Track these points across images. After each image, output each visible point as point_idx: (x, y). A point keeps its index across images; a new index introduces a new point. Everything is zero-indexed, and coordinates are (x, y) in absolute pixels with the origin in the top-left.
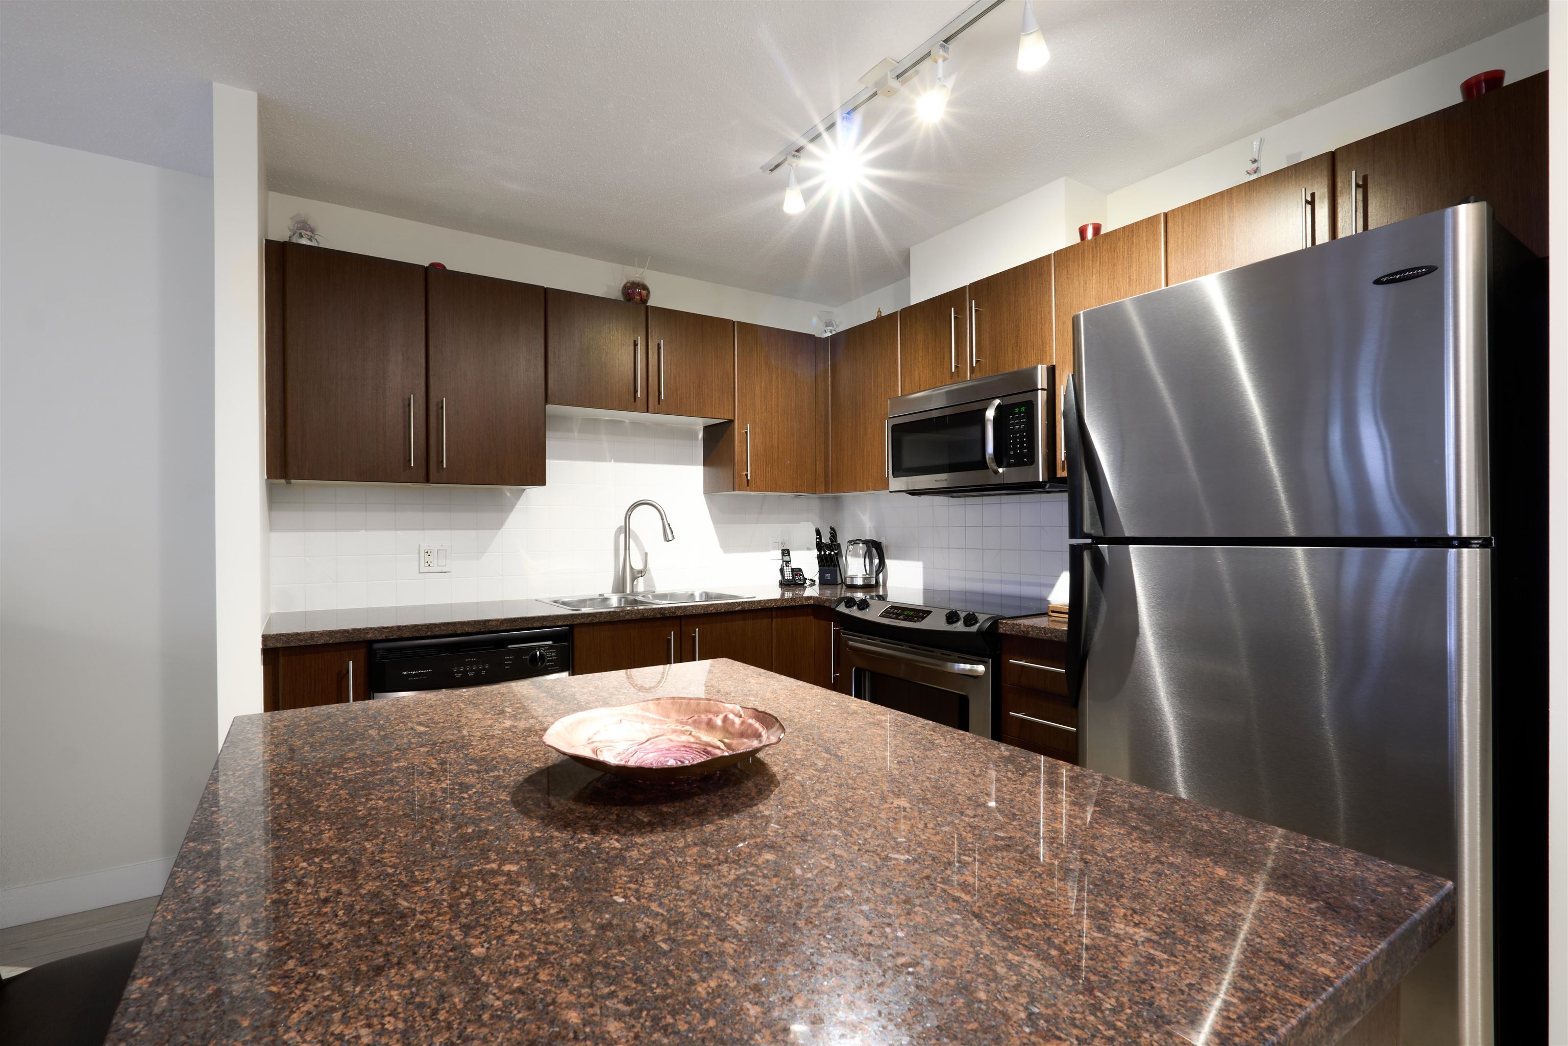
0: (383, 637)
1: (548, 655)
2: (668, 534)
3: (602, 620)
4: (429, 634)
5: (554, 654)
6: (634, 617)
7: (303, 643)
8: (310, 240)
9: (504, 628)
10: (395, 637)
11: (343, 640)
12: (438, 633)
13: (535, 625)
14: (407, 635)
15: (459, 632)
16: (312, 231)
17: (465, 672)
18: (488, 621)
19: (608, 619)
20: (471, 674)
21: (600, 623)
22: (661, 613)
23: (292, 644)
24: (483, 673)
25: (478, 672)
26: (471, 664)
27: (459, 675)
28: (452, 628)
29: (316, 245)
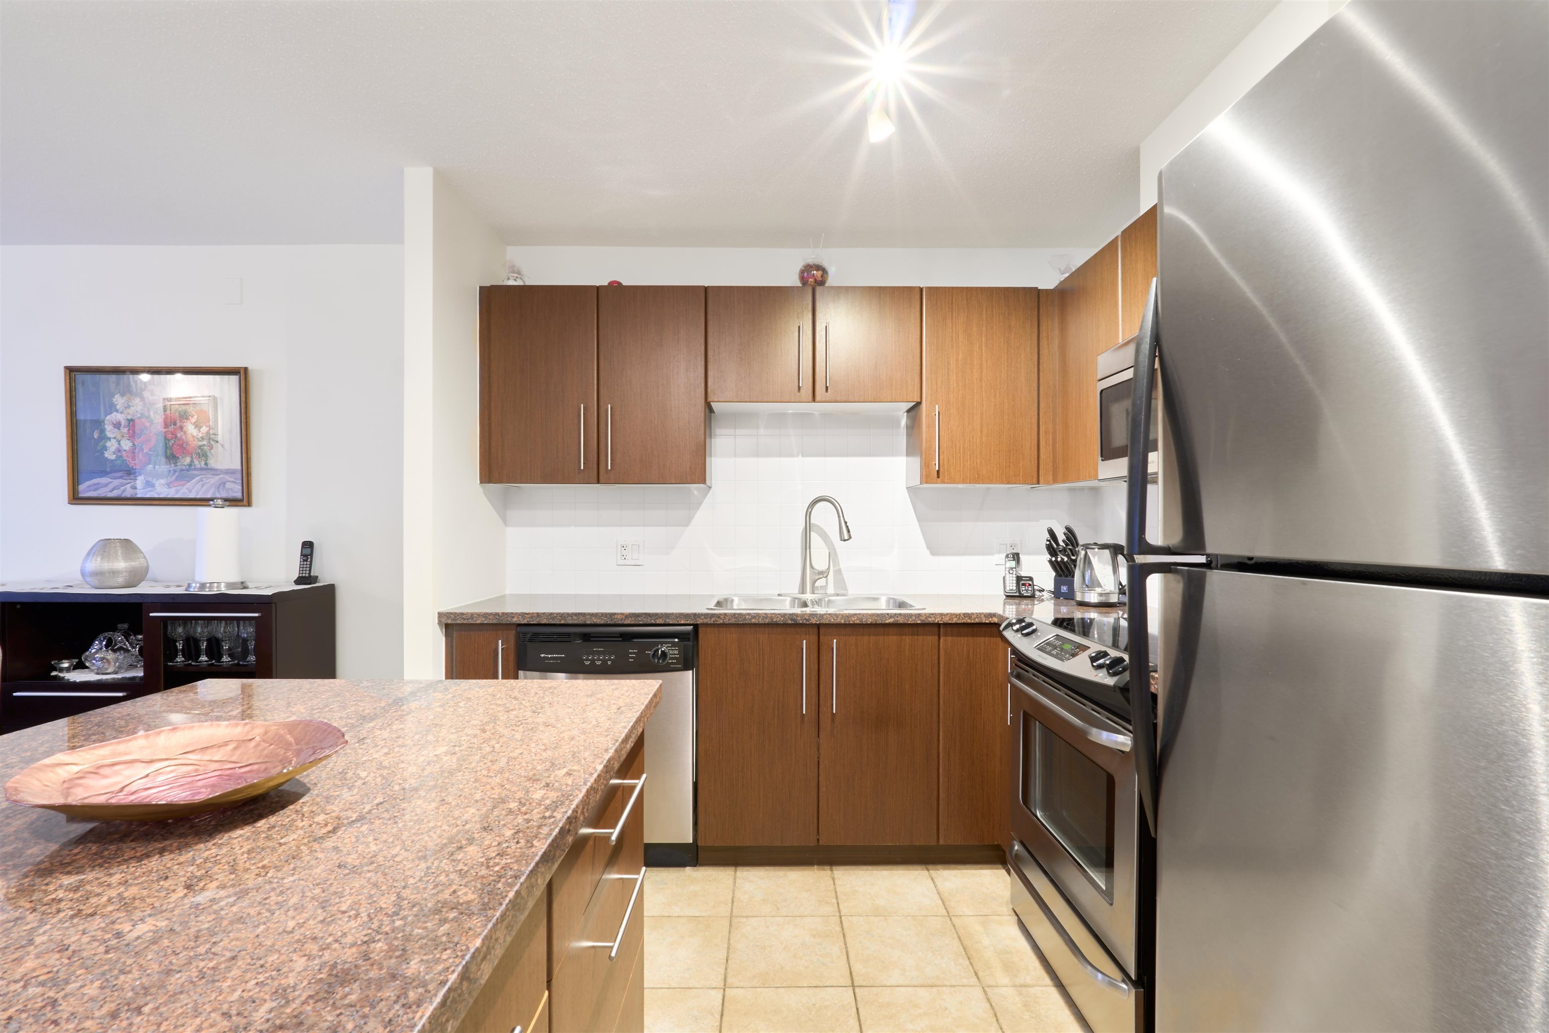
0: (525, 622)
1: (671, 652)
2: (846, 533)
3: (726, 621)
4: (563, 622)
5: (676, 652)
6: (761, 621)
7: (465, 622)
8: (515, 280)
9: (628, 622)
10: (535, 622)
11: (495, 622)
12: (570, 622)
13: (658, 622)
14: (544, 621)
15: (588, 622)
16: (519, 273)
17: (593, 661)
18: (615, 614)
19: (733, 621)
20: (599, 663)
21: (723, 625)
22: (792, 620)
23: (458, 622)
24: (609, 663)
25: (604, 661)
26: (599, 653)
27: (588, 663)
28: (582, 618)
29: (522, 284)
